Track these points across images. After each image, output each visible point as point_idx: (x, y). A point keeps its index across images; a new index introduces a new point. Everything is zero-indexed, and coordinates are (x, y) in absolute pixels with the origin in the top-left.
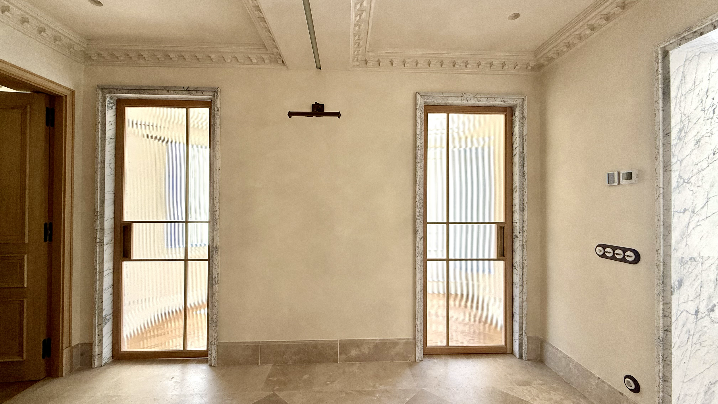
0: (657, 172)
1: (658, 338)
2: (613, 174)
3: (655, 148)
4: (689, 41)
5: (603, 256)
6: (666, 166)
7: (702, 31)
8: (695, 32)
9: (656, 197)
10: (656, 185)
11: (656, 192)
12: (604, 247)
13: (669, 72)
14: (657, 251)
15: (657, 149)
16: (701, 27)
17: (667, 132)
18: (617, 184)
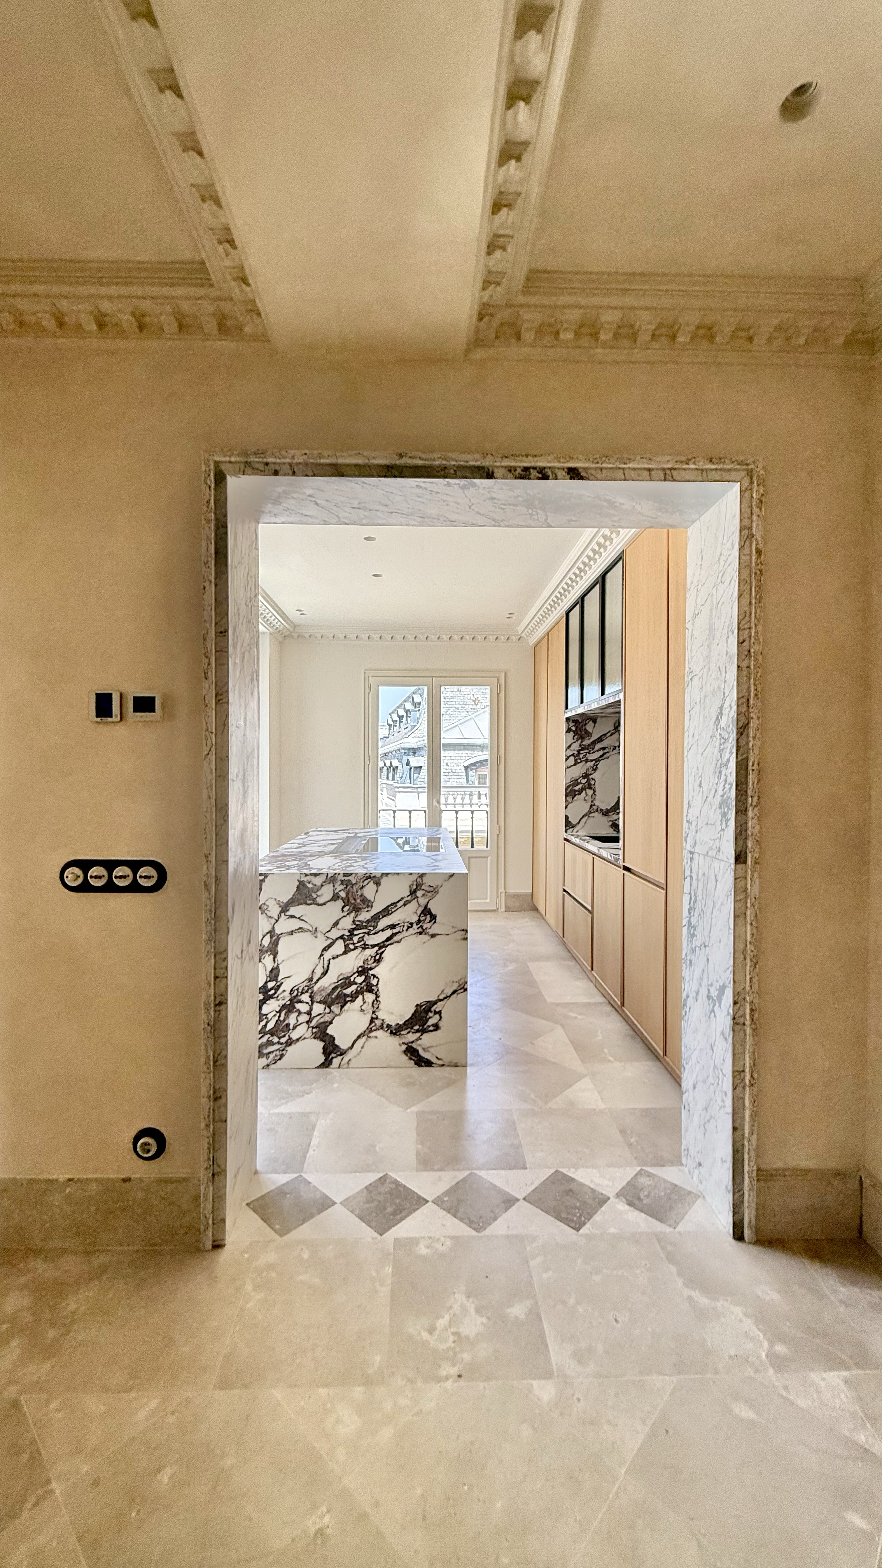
0: (207, 702)
1: (208, 1025)
2: (109, 696)
3: (205, 654)
4: (257, 474)
5: (85, 887)
6: (220, 692)
7: (277, 467)
8: (267, 464)
9: (206, 752)
10: (204, 727)
11: (204, 742)
12: (85, 865)
13: (225, 516)
14: (206, 857)
15: (207, 657)
16: (278, 461)
17: (222, 629)
18: (119, 718)
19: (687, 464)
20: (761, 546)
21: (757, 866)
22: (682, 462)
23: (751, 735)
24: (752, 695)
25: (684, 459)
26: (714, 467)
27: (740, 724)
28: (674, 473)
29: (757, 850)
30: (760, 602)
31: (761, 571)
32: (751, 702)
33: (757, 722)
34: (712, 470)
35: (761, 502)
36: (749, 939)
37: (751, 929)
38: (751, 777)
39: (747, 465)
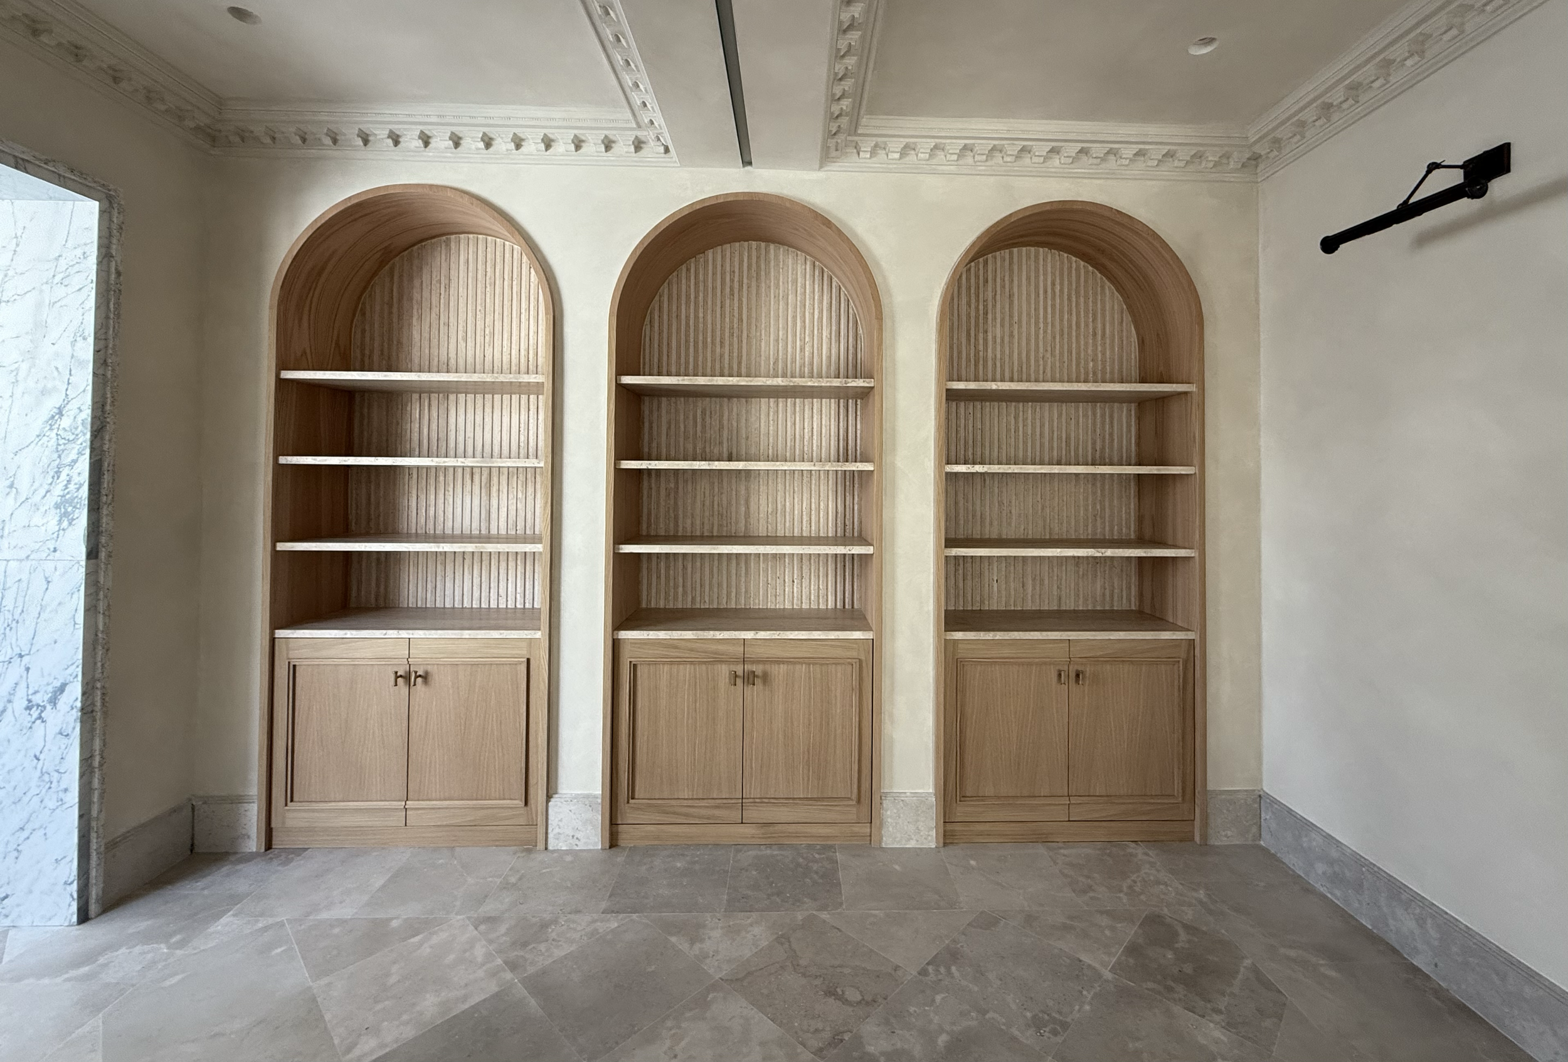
19: (45, 163)
20: (120, 269)
21: (110, 559)
22: (40, 160)
23: (107, 437)
24: (109, 401)
25: (44, 157)
26: (73, 177)
27: (95, 428)
28: (27, 165)
29: (111, 544)
30: (118, 318)
31: (120, 291)
32: (108, 408)
33: (113, 427)
34: (70, 179)
35: (121, 228)
36: (101, 628)
37: (104, 619)
38: (105, 477)
39: (109, 190)
